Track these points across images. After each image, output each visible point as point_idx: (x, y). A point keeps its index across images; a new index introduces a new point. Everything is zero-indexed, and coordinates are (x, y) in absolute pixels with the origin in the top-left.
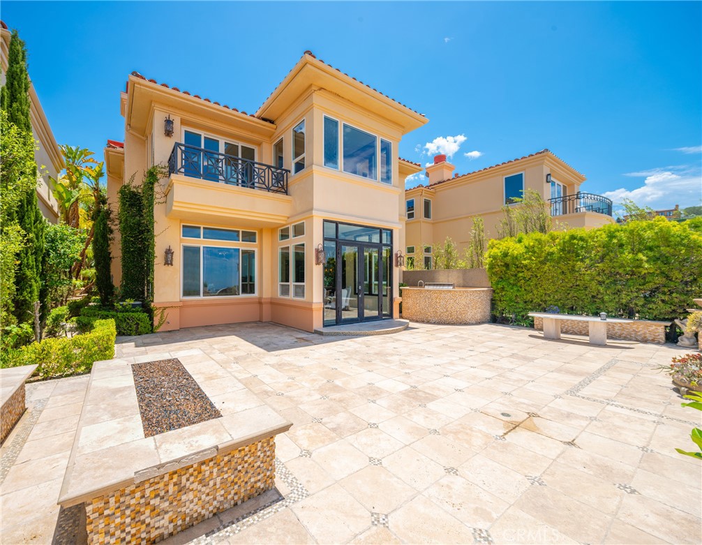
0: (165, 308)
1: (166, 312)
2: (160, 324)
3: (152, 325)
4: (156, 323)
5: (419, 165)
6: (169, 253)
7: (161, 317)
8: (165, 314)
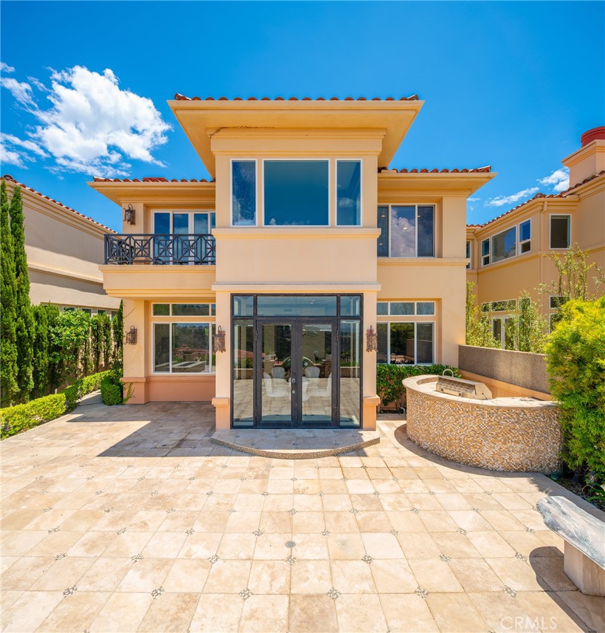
0: (132, 383)
1: (133, 386)
2: (129, 397)
3: (122, 396)
4: (125, 396)
5: (487, 170)
6: (134, 333)
7: (129, 391)
8: (132, 388)
